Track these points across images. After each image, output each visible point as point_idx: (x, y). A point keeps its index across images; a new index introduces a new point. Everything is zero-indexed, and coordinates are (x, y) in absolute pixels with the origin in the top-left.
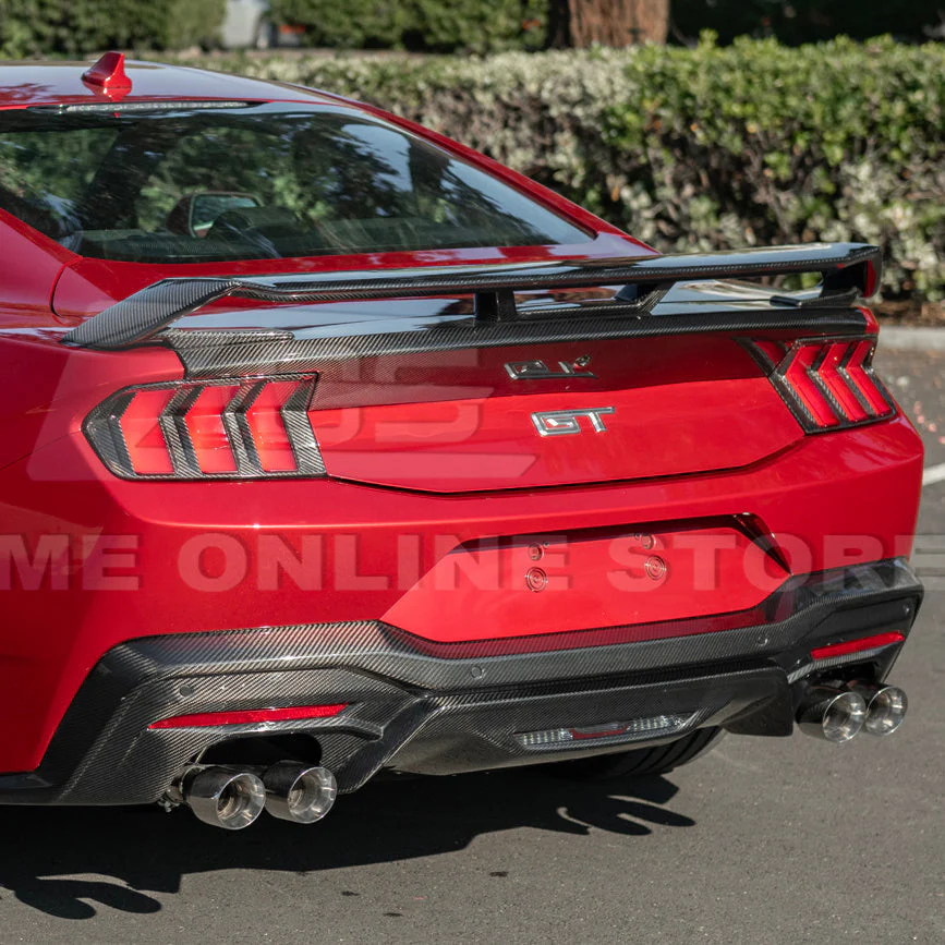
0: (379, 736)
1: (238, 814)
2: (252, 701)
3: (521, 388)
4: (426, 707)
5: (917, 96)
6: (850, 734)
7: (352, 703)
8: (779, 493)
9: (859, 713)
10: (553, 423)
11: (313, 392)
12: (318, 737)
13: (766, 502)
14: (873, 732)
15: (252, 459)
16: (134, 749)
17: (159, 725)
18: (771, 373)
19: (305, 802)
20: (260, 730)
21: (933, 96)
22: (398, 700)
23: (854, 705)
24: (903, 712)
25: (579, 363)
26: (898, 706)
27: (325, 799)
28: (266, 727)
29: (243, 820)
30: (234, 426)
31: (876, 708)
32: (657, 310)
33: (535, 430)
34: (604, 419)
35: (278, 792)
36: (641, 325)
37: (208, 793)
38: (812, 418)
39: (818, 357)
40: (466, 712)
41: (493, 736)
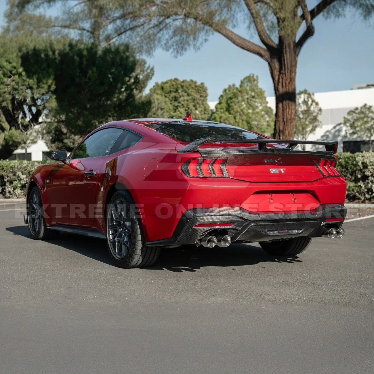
0: (239, 230)
1: (212, 245)
2: (214, 221)
3: (268, 164)
4: (249, 224)
5: (340, 160)
6: (334, 237)
7: (234, 223)
8: (318, 187)
9: (335, 232)
10: (274, 171)
11: (226, 162)
12: (228, 230)
13: (316, 188)
14: (338, 238)
15: (214, 174)
16: (191, 232)
17: (196, 226)
18: (316, 166)
19: (225, 243)
20: (216, 228)
21: (343, 160)
22: (243, 223)
23: (334, 231)
24: (344, 233)
25: (279, 159)
26: (343, 232)
27: (229, 242)
28: (217, 227)
29: (212, 246)
30: (211, 168)
31: (338, 233)
32: (294, 150)
33: (270, 171)
34: (284, 171)
35: (219, 241)
36: (291, 152)
37: (205, 241)
38: (325, 174)
39: (325, 164)
40: (257, 225)
41: (262, 231)
